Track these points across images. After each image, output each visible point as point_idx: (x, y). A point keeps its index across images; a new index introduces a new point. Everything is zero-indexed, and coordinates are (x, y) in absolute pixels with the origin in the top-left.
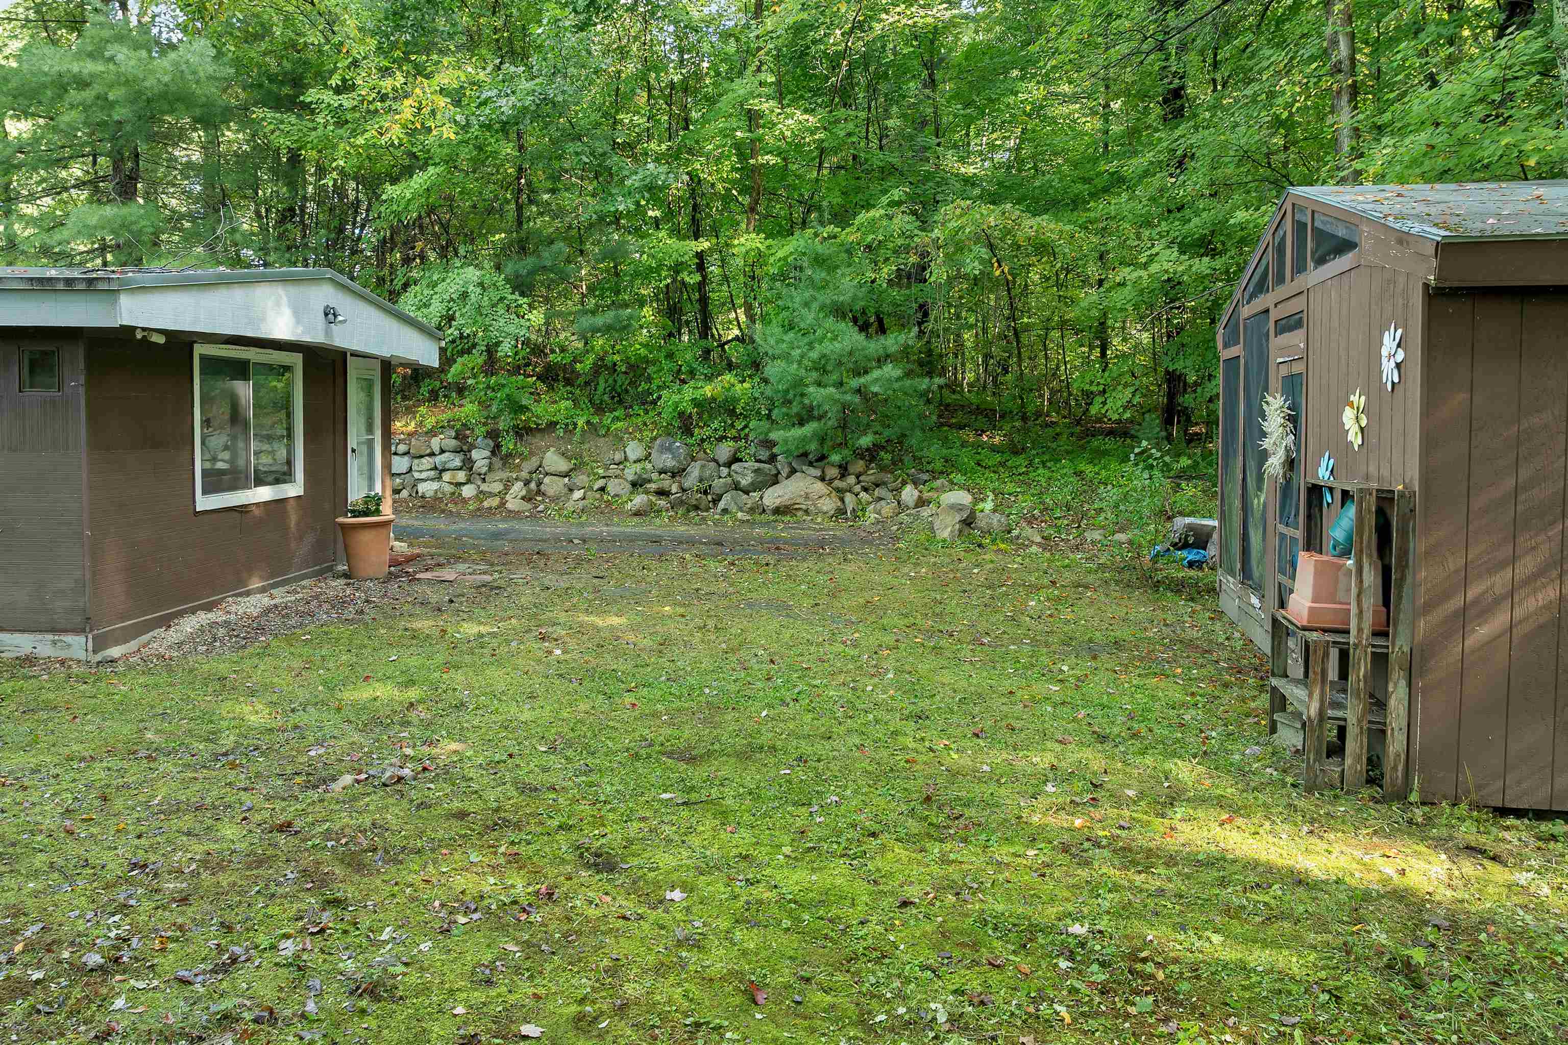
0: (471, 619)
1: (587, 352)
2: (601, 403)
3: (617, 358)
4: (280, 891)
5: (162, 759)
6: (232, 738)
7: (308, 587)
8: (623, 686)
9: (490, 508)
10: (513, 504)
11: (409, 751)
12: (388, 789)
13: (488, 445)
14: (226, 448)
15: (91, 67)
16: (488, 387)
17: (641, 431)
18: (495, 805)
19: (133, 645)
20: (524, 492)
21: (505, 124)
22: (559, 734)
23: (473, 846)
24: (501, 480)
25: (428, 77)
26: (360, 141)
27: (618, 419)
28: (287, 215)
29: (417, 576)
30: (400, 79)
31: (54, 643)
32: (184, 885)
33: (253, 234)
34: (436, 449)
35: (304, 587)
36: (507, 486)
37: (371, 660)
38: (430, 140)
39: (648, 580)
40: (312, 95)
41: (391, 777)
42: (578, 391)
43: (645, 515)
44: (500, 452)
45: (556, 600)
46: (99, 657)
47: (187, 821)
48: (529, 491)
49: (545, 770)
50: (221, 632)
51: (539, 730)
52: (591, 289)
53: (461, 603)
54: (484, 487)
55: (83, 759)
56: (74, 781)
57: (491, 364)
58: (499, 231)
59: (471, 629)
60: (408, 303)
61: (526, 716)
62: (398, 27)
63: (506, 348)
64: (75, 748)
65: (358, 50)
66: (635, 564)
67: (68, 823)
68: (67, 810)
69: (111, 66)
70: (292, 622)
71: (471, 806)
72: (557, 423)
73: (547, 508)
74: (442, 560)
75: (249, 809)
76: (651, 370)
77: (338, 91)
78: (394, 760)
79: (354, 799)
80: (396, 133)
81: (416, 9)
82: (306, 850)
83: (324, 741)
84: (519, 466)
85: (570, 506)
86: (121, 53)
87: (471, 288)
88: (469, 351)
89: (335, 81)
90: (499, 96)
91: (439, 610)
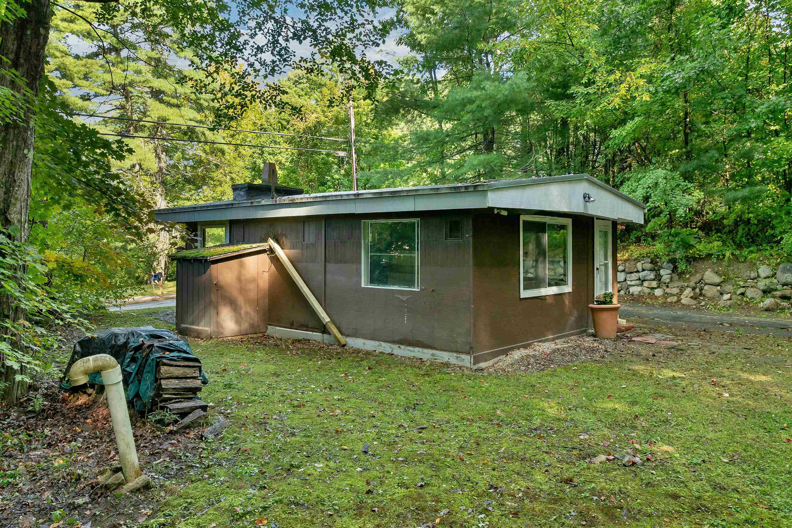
0: (667, 367)
1: (731, 213)
2: (740, 243)
3: (751, 215)
4: (567, 522)
5: (504, 427)
6: (539, 420)
7: (573, 340)
8: (778, 425)
9: (672, 302)
10: (685, 300)
11: (637, 446)
12: (627, 469)
13: (669, 267)
14: (533, 267)
15: (475, 93)
16: (670, 234)
17: (768, 259)
18: (697, 494)
19: (490, 363)
20: (692, 294)
21: (677, 89)
22: (736, 451)
23: (686, 521)
24: (678, 287)
25: (633, 71)
26: (598, 109)
27: (752, 252)
28: (560, 152)
29: (633, 339)
30: (618, 74)
31: (457, 358)
32: (516, 505)
33: (544, 163)
34: (640, 269)
35: (572, 340)
36: (682, 290)
37: (611, 386)
38: (635, 104)
39: (783, 353)
40: (574, 89)
41: (629, 462)
42: (725, 236)
43: (773, 311)
44: (677, 271)
45: (721, 361)
46: (475, 367)
47: (516, 466)
48: (695, 294)
49: (729, 475)
50: (532, 360)
51: (721, 446)
52: (733, 176)
53: (660, 357)
54: (668, 290)
55: (468, 420)
56: (464, 431)
57: (670, 223)
58: (675, 148)
59: (668, 373)
60: (624, 190)
61: (711, 435)
62: (616, 48)
63: (681, 212)
64: (465, 413)
65: (596, 64)
66: (771, 342)
67: (461, 454)
68: (461, 447)
69: (484, 92)
70: (567, 359)
71: (683, 492)
72: (712, 255)
73: (706, 304)
74: (646, 331)
75: (549, 466)
76: (774, 222)
77: (586, 85)
78: (629, 451)
79: (607, 471)
80: (617, 101)
81: (626, 37)
82: (581, 498)
83: (588, 430)
84: (689, 279)
85: (721, 303)
86: (487, 85)
87: (660, 180)
88: (658, 215)
89: (584, 80)
90: (674, 73)
91: (647, 360)
